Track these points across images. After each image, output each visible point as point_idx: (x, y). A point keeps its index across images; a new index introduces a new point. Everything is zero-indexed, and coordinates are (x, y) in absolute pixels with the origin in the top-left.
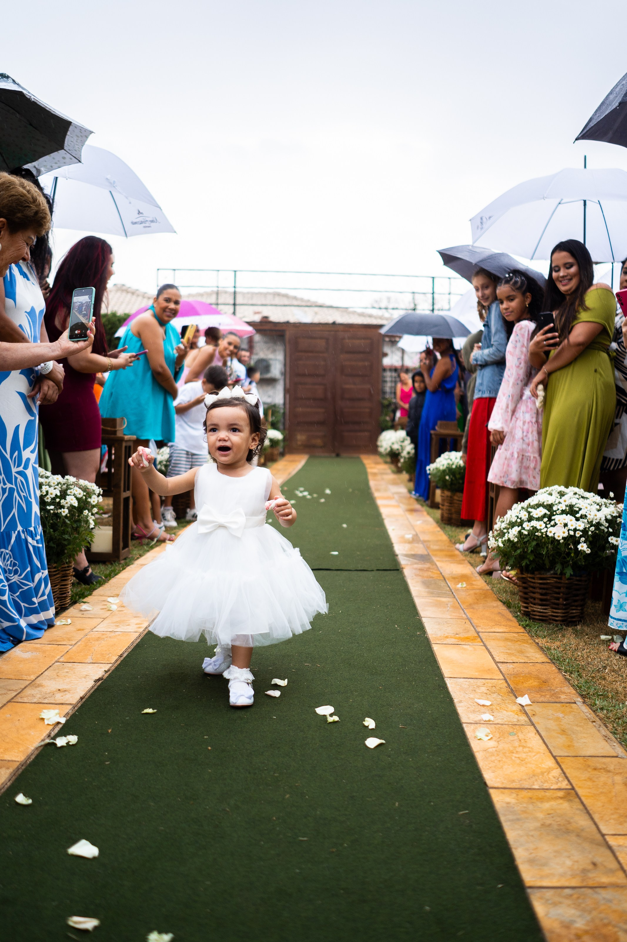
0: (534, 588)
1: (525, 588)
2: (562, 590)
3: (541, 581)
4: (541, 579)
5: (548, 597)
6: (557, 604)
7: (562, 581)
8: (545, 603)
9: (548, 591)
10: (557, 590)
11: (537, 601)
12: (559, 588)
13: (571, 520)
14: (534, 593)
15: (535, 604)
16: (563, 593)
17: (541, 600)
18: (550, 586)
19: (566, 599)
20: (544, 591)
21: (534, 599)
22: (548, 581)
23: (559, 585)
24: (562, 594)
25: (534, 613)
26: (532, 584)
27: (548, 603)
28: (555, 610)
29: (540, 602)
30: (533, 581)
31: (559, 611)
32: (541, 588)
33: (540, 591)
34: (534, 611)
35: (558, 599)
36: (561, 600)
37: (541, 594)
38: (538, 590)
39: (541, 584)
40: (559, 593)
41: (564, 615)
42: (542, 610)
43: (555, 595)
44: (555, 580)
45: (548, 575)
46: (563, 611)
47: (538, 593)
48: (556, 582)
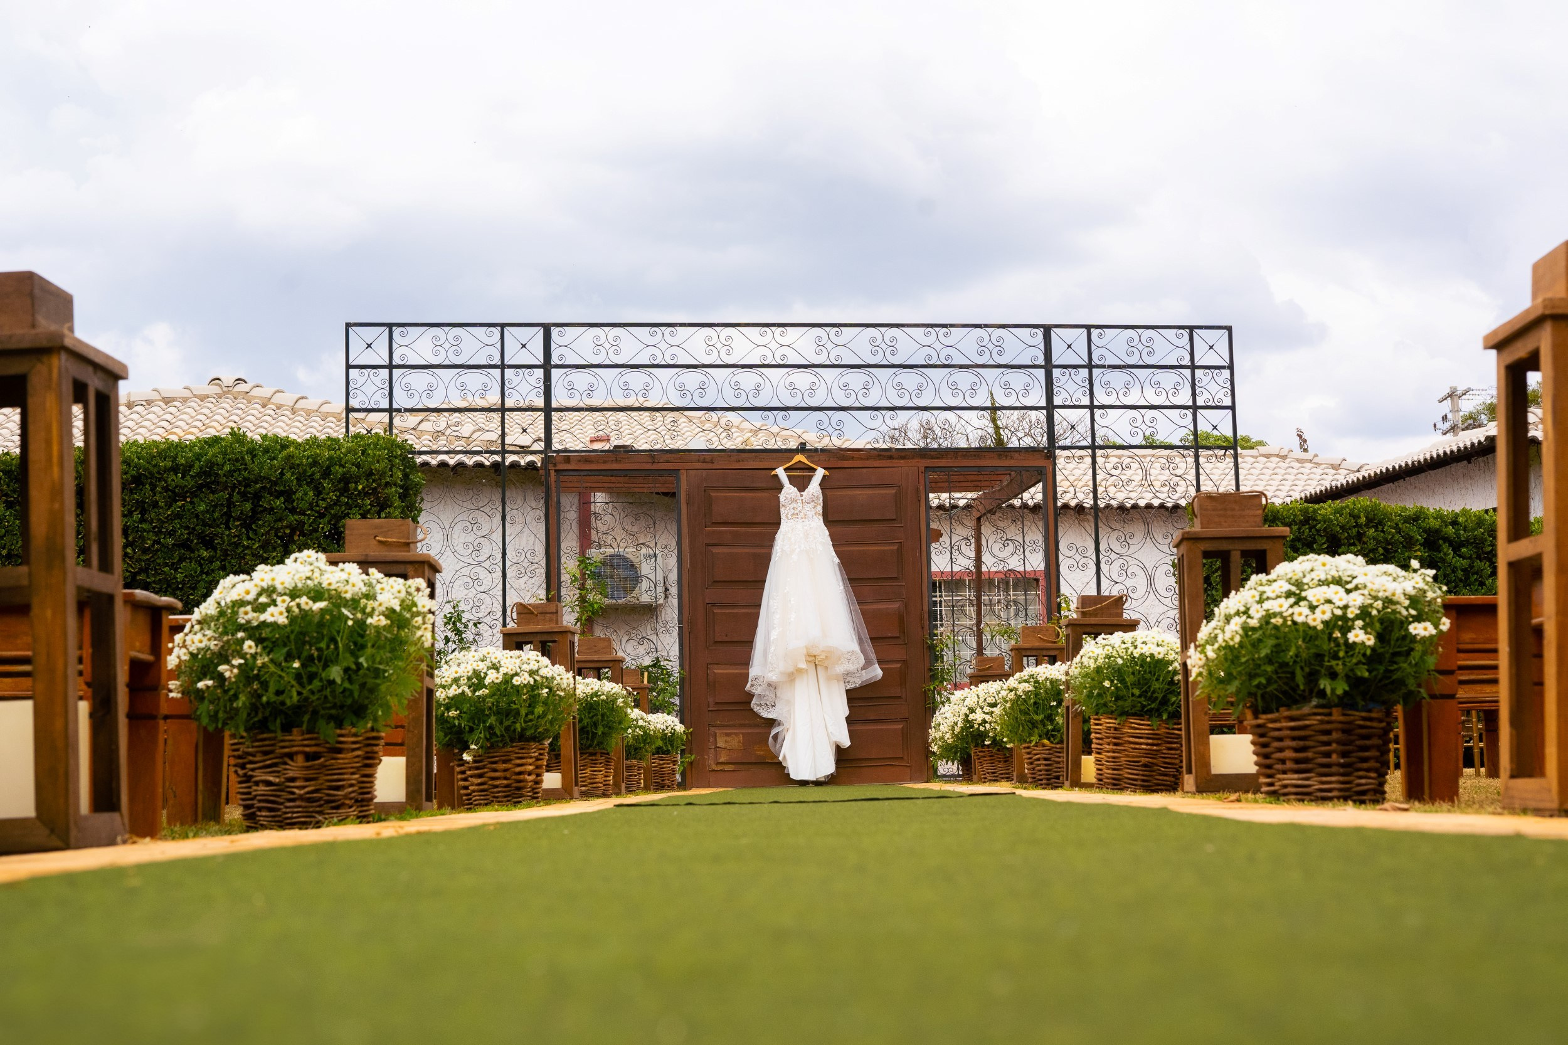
0: (1280, 739)
1: (1264, 745)
2: (1335, 735)
3: (1292, 724)
4: (1292, 719)
5: (1310, 754)
6: (1329, 766)
7: (1333, 718)
8: (1303, 766)
9: (1308, 743)
10: (1325, 738)
11: (1289, 765)
12: (1328, 732)
13: (1336, 593)
14: (1281, 750)
15: (1284, 772)
16: (1338, 742)
17: (1297, 761)
18: (1313, 733)
19: (1344, 755)
20: (1301, 743)
21: (1283, 761)
22: (1307, 722)
23: (1328, 727)
24: (1334, 746)
25: (1286, 790)
26: (1276, 734)
27: (1310, 766)
28: (1324, 779)
29: (1295, 766)
30: (1277, 725)
31: (1333, 779)
32: (1294, 739)
33: (1294, 744)
34: (1285, 786)
35: (1328, 755)
36: (1334, 756)
37: (1296, 750)
38: (1288, 743)
39: (1292, 729)
40: (1328, 744)
41: (1342, 786)
42: (1300, 782)
43: (1323, 749)
44: (1319, 718)
45: (1306, 709)
46: (1341, 779)
47: (1289, 748)
48: (1322, 722)
